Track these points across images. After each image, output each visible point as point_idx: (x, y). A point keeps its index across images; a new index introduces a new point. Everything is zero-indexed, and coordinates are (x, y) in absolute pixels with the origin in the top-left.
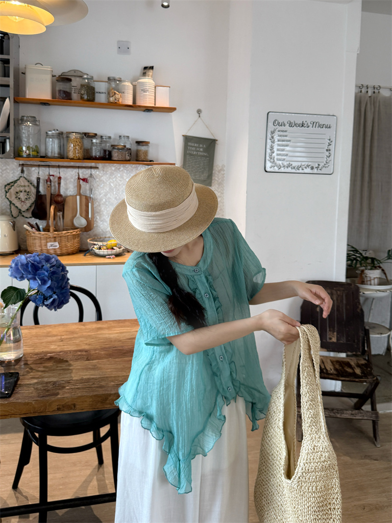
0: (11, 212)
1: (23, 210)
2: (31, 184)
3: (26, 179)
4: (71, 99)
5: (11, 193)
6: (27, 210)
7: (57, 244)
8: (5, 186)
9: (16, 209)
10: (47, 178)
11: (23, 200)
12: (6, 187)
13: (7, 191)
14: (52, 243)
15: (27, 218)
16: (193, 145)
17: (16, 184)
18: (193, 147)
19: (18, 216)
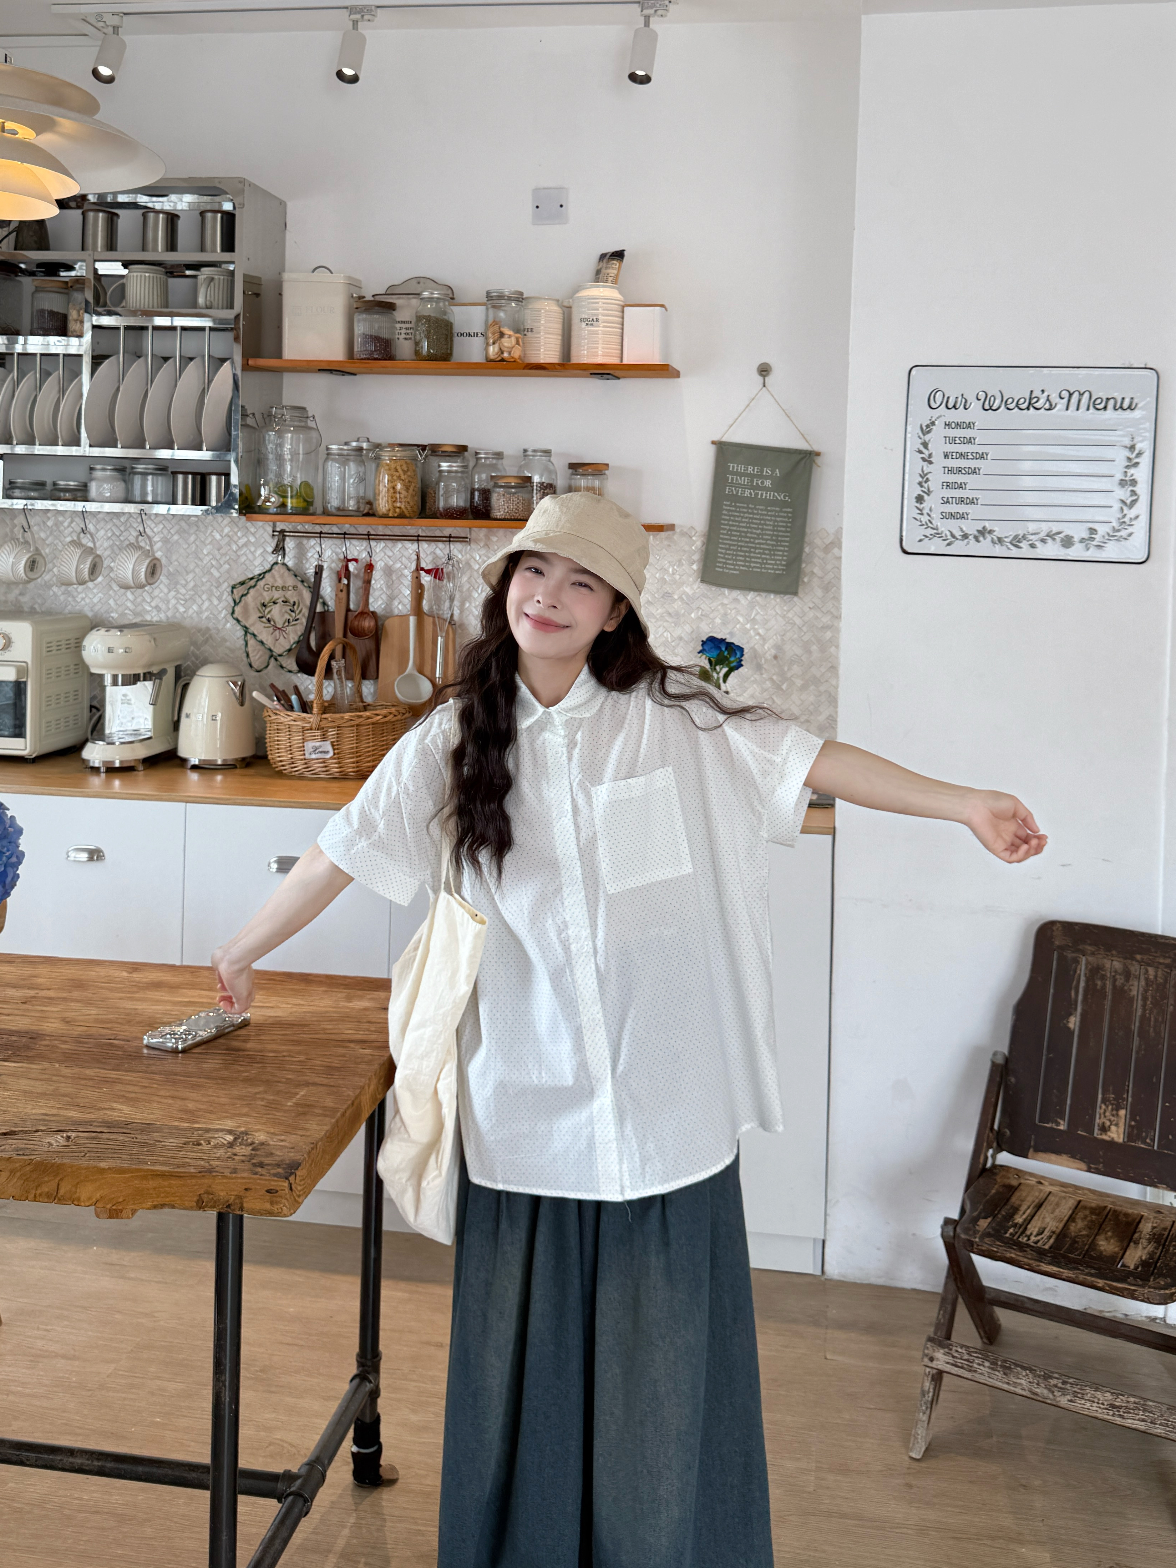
0: (248, 655)
1: (277, 650)
2: (302, 581)
3: (289, 569)
4: (391, 358)
5: (246, 605)
6: (289, 650)
7: (327, 746)
8: (233, 587)
9: (260, 647)
10: (339, 566)
11: (280, 626)
12: (235, 590)
13: (237, 601)
14: (318, 744)
15: (290, 671)
16: (741, 468)
17: (261, 583)
18: (741, 475)
19: (267, 667)
